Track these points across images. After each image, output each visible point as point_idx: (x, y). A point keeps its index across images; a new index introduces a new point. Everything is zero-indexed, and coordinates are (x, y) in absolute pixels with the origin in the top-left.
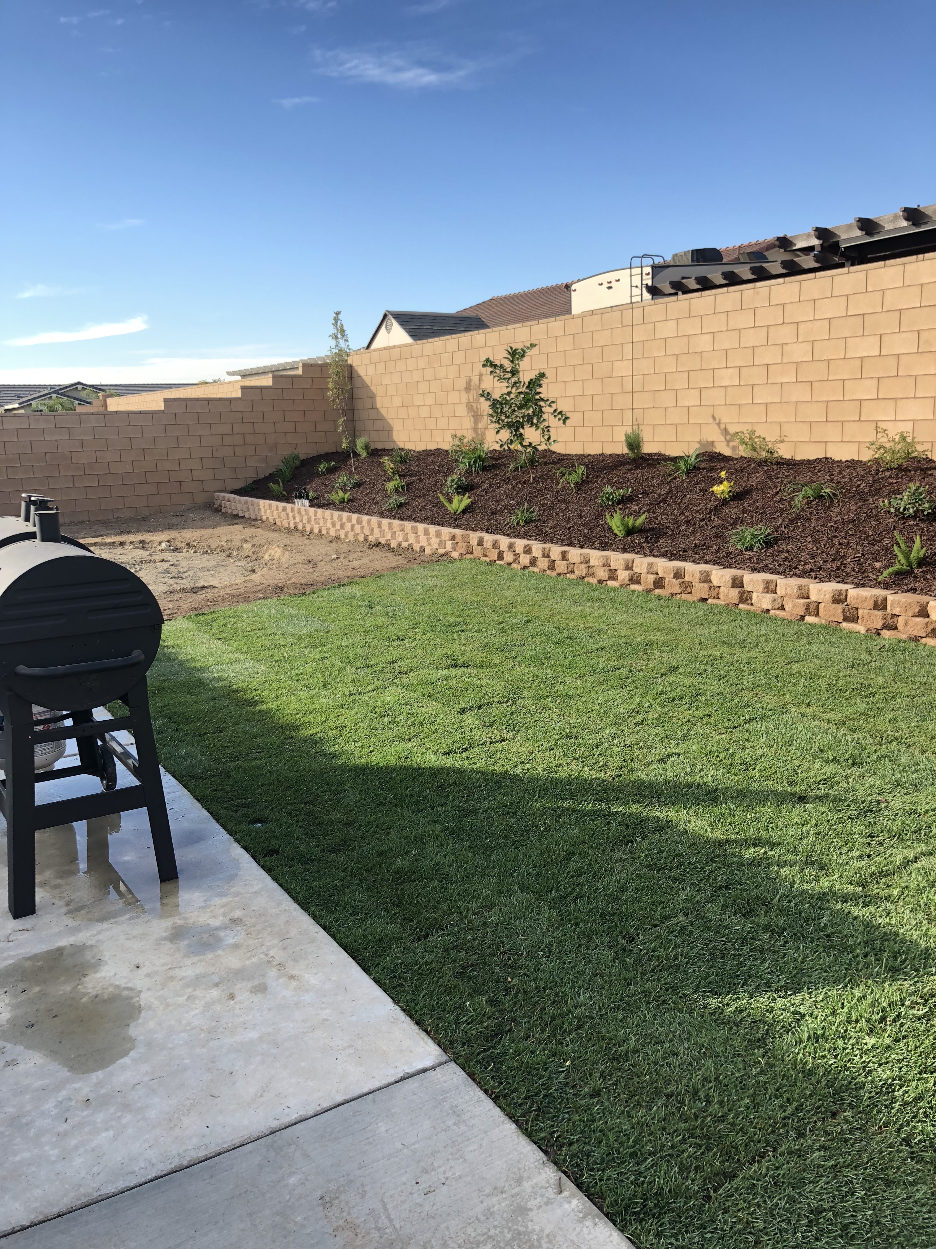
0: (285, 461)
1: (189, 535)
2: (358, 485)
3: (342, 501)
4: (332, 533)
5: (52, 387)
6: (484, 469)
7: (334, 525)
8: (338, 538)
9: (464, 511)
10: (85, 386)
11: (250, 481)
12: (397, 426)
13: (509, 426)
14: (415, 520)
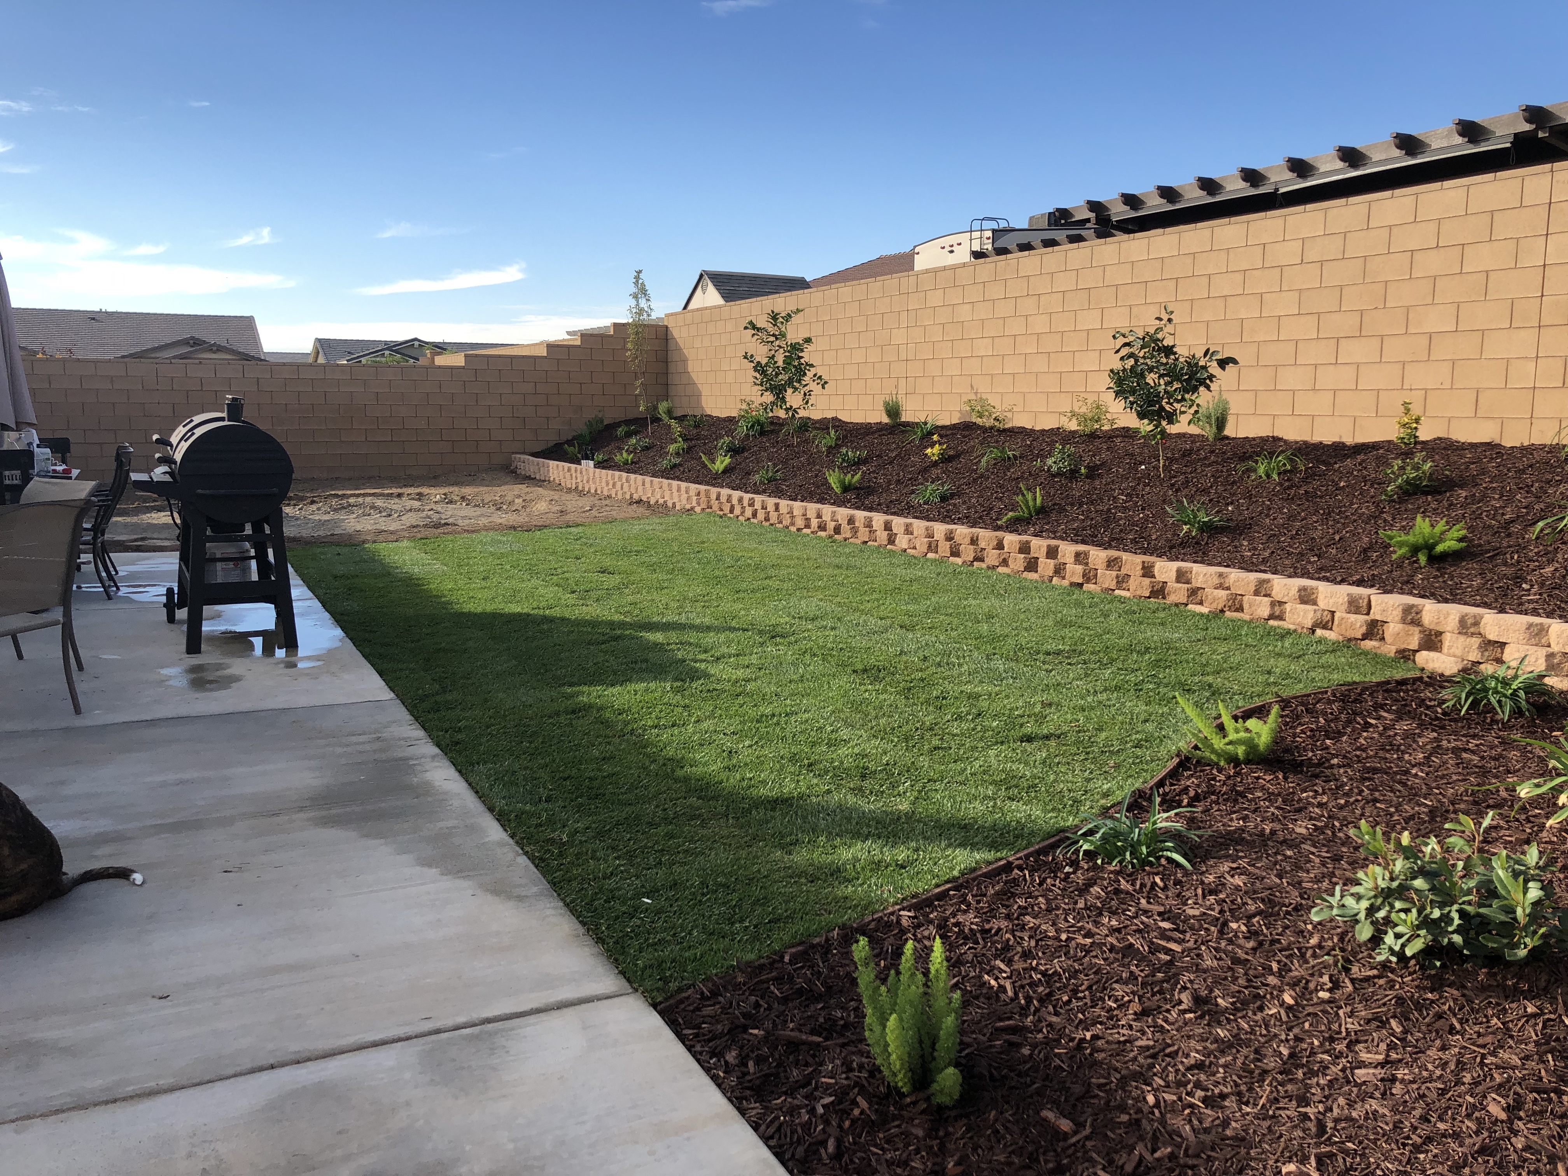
0: (590, 424)
1: (467, 491)
2: (647, 448)
3: (626, 463)
4: (606, 493)
5: (386, 343)
6: (762, 433)
7: (608, 484)
8: (609, 497)
9: (725, 471)
10: (423, 344)
11: (551, 444)
12: (705, 391)
13: (771, 389)
14: (680, 480)
